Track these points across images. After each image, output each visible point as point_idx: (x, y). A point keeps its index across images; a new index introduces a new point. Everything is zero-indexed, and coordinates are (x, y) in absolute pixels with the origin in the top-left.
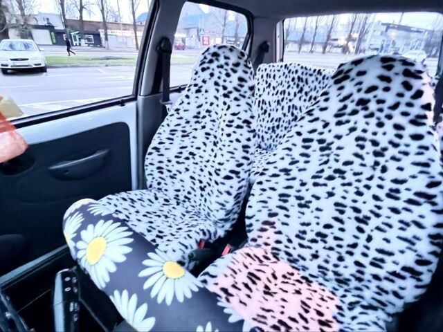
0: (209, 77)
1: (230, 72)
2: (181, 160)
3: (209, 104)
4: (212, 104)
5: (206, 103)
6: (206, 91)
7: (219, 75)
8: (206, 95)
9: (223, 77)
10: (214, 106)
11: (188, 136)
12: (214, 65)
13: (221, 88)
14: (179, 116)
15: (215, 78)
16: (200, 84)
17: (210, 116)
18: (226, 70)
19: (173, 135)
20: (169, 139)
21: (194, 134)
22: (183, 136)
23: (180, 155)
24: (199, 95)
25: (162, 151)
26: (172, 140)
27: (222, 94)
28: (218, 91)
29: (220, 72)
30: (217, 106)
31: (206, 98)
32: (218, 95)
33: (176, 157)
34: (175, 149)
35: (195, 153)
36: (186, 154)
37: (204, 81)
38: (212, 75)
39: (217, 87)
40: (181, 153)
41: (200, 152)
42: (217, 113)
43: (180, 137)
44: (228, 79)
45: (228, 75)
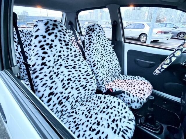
0: (55, 37)
1: (65, 33)
2: (66, 87)
3: (58, 52)
4: (60, 52)
5: (57, 52)
6: (56, 46)
7: (60, 35)
8: (55, 48)
9: (63, 36)
10: (62, 52)
11: (59, 74)
12: (56, 31)
13: (63, 42)
14: (48, 67)
15: (58, 38)
16: (50, 43)
17: (61, 58)
18: (63, 32)
19: (52, 79)
20: (53, 82)
21: (60, 71)
22: (57, 76)
23: (64, 85)
24: (52, 49)
25: (55, 92)
26: (54, 81)
27: (64, 45)
28: (61, 44)
29: (60, 34)
30: (63, 51)
31: (56, 50)
32: (62, 46)
33: (63, 88)
34: (60, 85)
35: (69, 78)
36: (66, 82)
37: (53, 41)
38: (56, 36)
39: (61, 42)
40: (64, 84)
41: (72, 75)
42: (64, 55)
43: (56, 77)
44: (65, 37)
45: (65, 35)
